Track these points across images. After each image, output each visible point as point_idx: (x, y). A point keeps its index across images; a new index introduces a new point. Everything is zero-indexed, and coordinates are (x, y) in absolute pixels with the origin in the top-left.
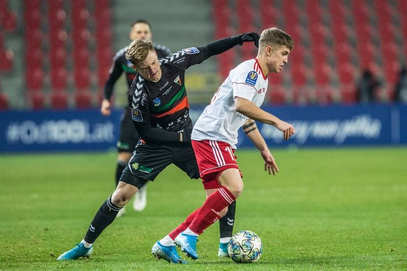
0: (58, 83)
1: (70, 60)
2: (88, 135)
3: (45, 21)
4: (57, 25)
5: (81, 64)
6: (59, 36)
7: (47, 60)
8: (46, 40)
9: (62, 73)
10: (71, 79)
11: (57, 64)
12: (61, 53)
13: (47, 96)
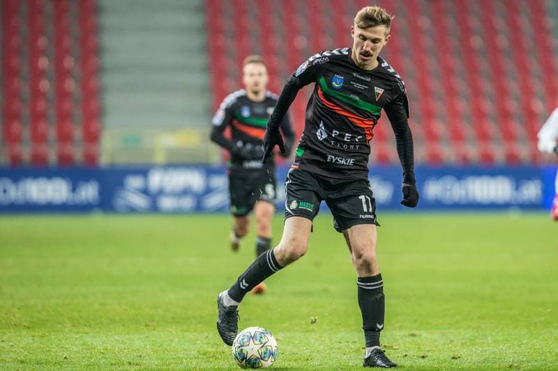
0: (39, 138)
1: (52, 113)
2: (71, 194)
3: (25, 69)
4: (37, 74)
5: (64, 117)
6: (40, 86)
7: (26, 112)
8: (25, 90)
9: (42, 127)
10: (52, 133)
11: (37, 117)
12: (41, 105)
13: (26, 151)
